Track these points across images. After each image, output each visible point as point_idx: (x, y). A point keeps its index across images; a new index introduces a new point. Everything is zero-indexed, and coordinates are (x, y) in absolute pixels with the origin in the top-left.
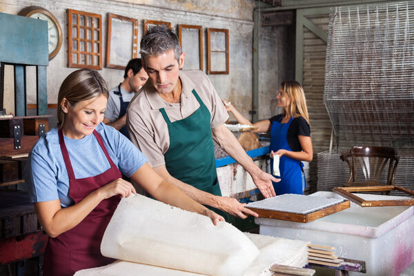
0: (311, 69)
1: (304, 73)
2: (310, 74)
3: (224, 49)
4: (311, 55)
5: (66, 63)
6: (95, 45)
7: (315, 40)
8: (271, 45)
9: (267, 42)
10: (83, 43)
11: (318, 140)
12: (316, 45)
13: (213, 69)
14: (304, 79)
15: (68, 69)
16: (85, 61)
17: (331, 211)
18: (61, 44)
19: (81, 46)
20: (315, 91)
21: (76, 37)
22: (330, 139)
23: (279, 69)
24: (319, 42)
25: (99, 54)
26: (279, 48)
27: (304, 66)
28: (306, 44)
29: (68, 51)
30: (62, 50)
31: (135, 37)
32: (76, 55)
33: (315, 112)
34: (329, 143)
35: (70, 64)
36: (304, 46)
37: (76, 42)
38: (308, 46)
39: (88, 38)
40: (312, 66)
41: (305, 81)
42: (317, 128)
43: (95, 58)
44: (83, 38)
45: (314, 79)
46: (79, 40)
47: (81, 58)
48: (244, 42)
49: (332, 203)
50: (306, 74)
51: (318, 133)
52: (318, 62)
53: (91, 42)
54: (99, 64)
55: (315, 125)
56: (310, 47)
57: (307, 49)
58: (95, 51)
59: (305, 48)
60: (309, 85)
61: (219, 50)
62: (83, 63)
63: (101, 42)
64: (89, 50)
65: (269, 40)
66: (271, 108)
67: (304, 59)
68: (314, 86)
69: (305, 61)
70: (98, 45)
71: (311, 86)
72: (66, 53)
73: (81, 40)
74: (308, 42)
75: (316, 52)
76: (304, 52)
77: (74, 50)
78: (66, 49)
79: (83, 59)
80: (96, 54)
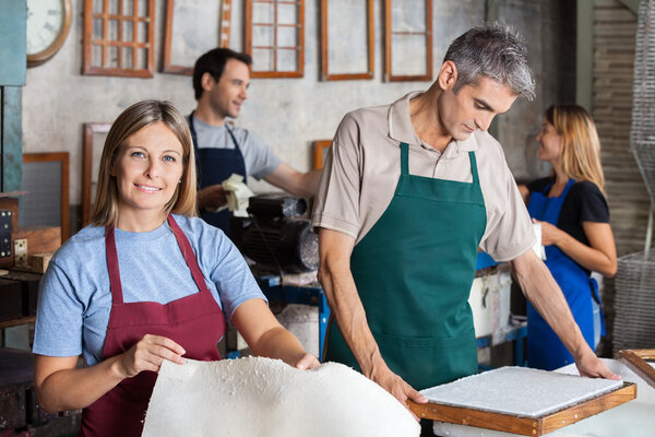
0: (608, 73)
1: (594, 80)
2: (608, 83)
3: (422, 27)
4: (609, 43)
5: (79, 65)
6: (140, 27)
7: (617, 12)
8: (526, 19)
9: (518, 13)
10: (115, 22)
11: (626, 225)
12: (621, 22)
13: (396, 71)
14: (594, 94)
15: (82, 78)
16: (118, 60)
17: (594, 409)
18: (69, 26)
19: (111, 30)
20: (618, 119)
21: (100, 11)
22: (646, 225)
23: (544, 70)
24: (626, 15)
25: (148, 46)
26: (544, 24)
27: (594, 65)
28: (599, 18)
29: (83, 42)
30: (72, 38)
31: (226, 7)
32: (99, 48)
33: (618, 166)
34: (645, 232)
35: (88, 67)
36: (595, 23)
37: (99, 21)
38: (603, 23)
39: (126, 11)
40: (612, 66)
41: (598, 96)
42: (623, 201)
43: (140, 53)
44: (115, 13)
45: (616, 94)
46: (106, 17)
47: (110, 53)
48: (466, 11)
49: (598, 392)
50: (598, 83)
51: (623, 212)
52: (624, 59)
53: (132, 21)
54: (146, 66)
55: (617, 194)
56: (607, 27)
57: (601, 30)
58: (140, 38)
59: (599, 27)
60: (605, 107)
61: (411, 29)
62: (115, 65)
63: (153, 19)
64: (126, 37)
65: (522, 8)
66: (526, 153)
67: (594, 50)
68: (615, 109)
69: (598, 54)
70: (147, 27)
71: (609, 111)
72: (80, 46)
73: (112, 18)
74: (604, 15)
75: (618, 37)
76: (595, 36)
77: (94, 38)
78: (80, 38)
79: (115, 56)
80: (141, 46)
